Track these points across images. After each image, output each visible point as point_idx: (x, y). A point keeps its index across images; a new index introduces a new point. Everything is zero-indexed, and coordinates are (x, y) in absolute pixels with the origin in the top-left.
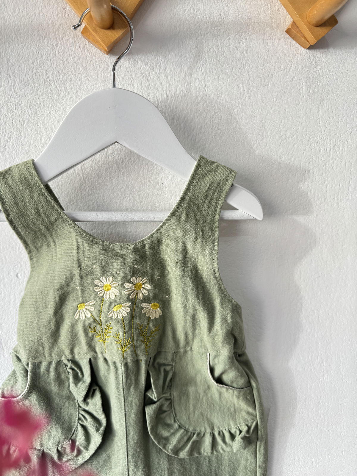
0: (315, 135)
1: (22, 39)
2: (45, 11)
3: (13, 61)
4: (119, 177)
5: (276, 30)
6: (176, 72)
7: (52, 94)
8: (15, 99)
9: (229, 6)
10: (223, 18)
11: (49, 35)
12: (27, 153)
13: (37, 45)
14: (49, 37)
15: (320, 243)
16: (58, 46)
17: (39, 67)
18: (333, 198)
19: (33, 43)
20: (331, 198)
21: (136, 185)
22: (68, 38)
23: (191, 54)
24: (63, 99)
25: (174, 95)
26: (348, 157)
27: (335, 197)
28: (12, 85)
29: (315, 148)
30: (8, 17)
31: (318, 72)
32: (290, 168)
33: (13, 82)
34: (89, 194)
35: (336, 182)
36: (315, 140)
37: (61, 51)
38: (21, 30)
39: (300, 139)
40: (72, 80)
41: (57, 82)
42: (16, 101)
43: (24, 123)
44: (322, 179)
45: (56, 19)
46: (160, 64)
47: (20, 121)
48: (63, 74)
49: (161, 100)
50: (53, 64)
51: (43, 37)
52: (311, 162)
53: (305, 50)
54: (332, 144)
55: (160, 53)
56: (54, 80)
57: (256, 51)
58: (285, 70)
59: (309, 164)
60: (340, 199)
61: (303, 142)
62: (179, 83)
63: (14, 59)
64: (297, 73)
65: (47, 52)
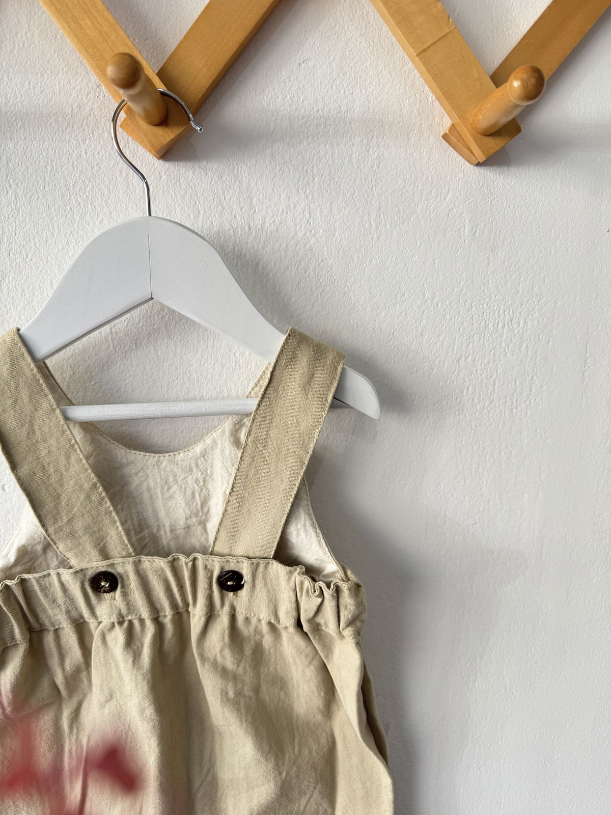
0: (480, 301)
1: (31, 129)
2: (69, 88)
3: (15, 162)
4: (169, 347)
5: (426, 134)
6: (266, 193)
7: (73, 215)
8: (15, 219)
9: (354, 93)
10: (345, 113)
11: (73, 124)
12: (29, 302)
13: (54, 139)
14: (73, 128)
15: (480, 471)
16: (85, 143)
17: (55, 173)
18: (504, 401)
19: (47, 135)
20: (501, 401)
21: (194, 360)
22: (102, 131)
23: (290, 166)
24: (89, 224)
25: (260, 227)
26: (532, 339)
27: (508, 400)
28: (12, 197)
29: (479, 322)
30: (11, 94)
31: (491, 203)
32: (437, 352)
33: (14, 194)
34: (121, 370)
35: (510, 376)
36: (480, 309)
37: (90, 150)
38: (31, 114)
39: (455, 308)
40: (104, 194)
41: (80, 197)
42: (17, 222)
43: (27, 257)
44: (487, 371)
45: (85, 101)
46: (241, 178)
47: (21, 253)
48: (90, 186)
49: (240, 234)
50: (77, 169)
51: (64, 128)
52: (471, 344)
53: (472, 167)
54: (507, 316)
55: (242, 161)
56: (76, 194)
57: (393, 166)
58: (438, 197)
59: (467, 346)
60: (515, 404)
61: (460, 312)
62: (269, 210)
63: (18, 159)
64: (456, 203)
65: (68, 151)
